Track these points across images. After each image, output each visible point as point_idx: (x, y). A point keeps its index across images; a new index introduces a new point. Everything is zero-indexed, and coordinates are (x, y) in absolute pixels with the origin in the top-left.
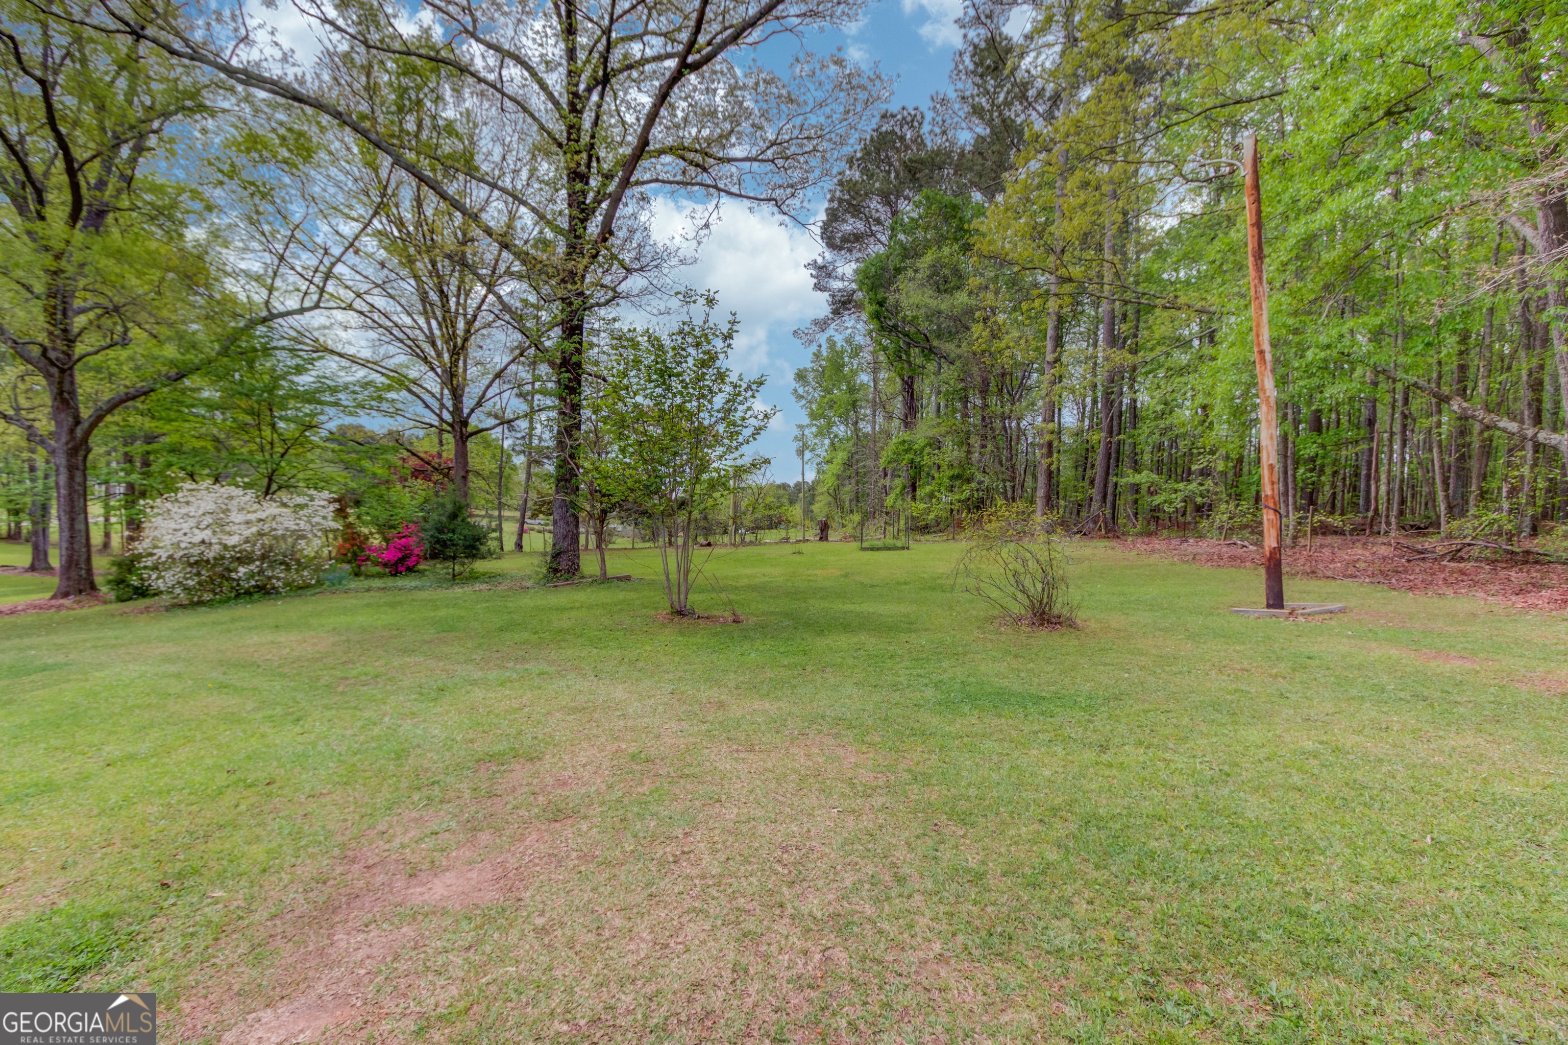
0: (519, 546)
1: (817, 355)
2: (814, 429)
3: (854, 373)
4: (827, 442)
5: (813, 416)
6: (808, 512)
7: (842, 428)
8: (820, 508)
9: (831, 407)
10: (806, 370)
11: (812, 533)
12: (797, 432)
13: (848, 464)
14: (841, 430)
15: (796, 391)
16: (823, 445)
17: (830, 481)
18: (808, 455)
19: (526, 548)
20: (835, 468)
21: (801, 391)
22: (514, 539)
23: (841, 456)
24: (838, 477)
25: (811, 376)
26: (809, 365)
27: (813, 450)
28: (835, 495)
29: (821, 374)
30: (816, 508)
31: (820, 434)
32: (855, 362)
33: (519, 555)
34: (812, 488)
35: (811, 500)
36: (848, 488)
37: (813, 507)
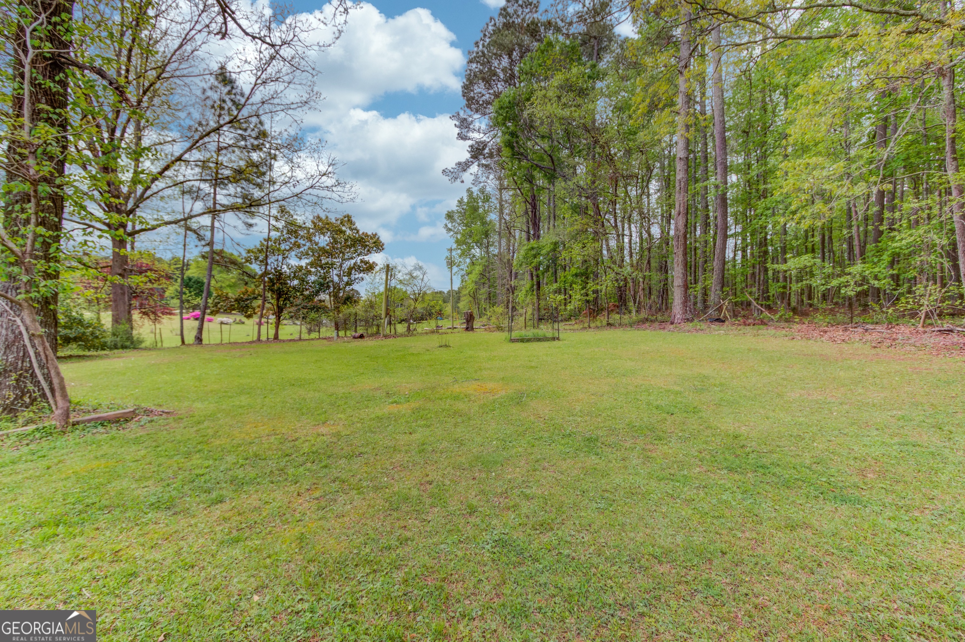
0: (199, 339)
1: (460, 202)
2: (459, 251)
3: (486, 212)
4: (468, 260)
5: (458, 242)
6: (455, 308)
7: (478, 250)
8: (464, 305)
9: (470, 236)
10: (453, 212)
11: (460, 323)
12: (448, 254)
13: (482, 275)
14: (477, 252)
15: (446, 225)
16: (465, 262)
17: (471, 286)
18: (455, 269)
19: (205, 341)
20: (474, 276)
21: (450, 226)
22: (194, 333)
23: (478, 269)
24: (476, 283)
25: (456, 216)
26: (455, 208)
27: (458, 266)
28: (474, 296)
29: (463, 214)
30: (461, 305)
31: (463, 254)
32: (486, 206)
33: (198, 348)
34: (459, 292)
35: (458, 300)
36: (483, 291)
37: (459, 305)
